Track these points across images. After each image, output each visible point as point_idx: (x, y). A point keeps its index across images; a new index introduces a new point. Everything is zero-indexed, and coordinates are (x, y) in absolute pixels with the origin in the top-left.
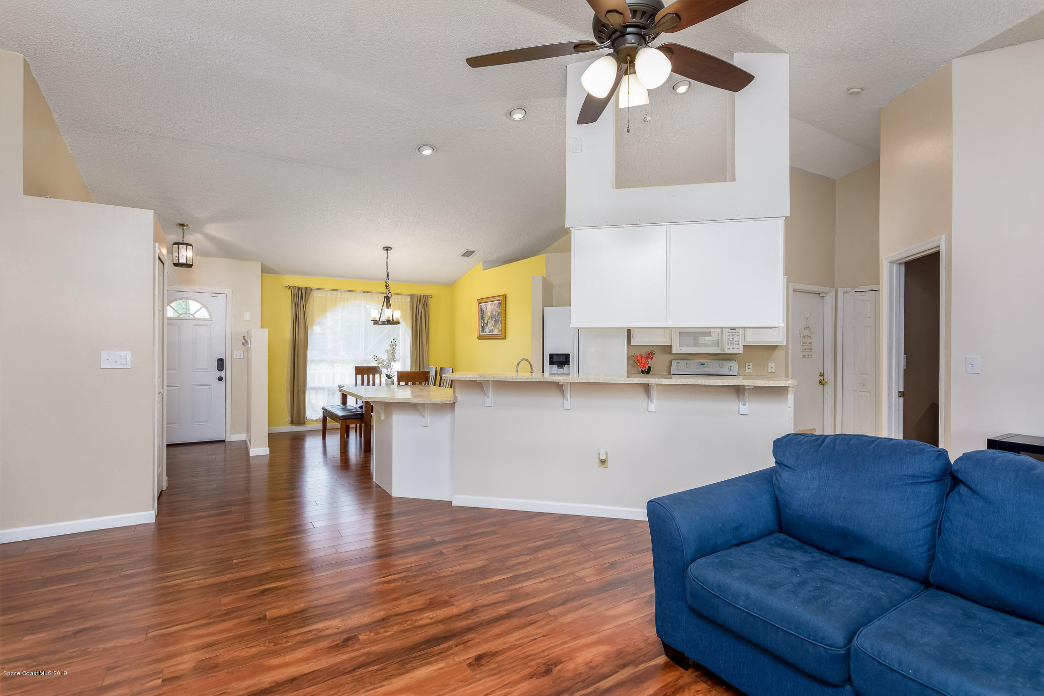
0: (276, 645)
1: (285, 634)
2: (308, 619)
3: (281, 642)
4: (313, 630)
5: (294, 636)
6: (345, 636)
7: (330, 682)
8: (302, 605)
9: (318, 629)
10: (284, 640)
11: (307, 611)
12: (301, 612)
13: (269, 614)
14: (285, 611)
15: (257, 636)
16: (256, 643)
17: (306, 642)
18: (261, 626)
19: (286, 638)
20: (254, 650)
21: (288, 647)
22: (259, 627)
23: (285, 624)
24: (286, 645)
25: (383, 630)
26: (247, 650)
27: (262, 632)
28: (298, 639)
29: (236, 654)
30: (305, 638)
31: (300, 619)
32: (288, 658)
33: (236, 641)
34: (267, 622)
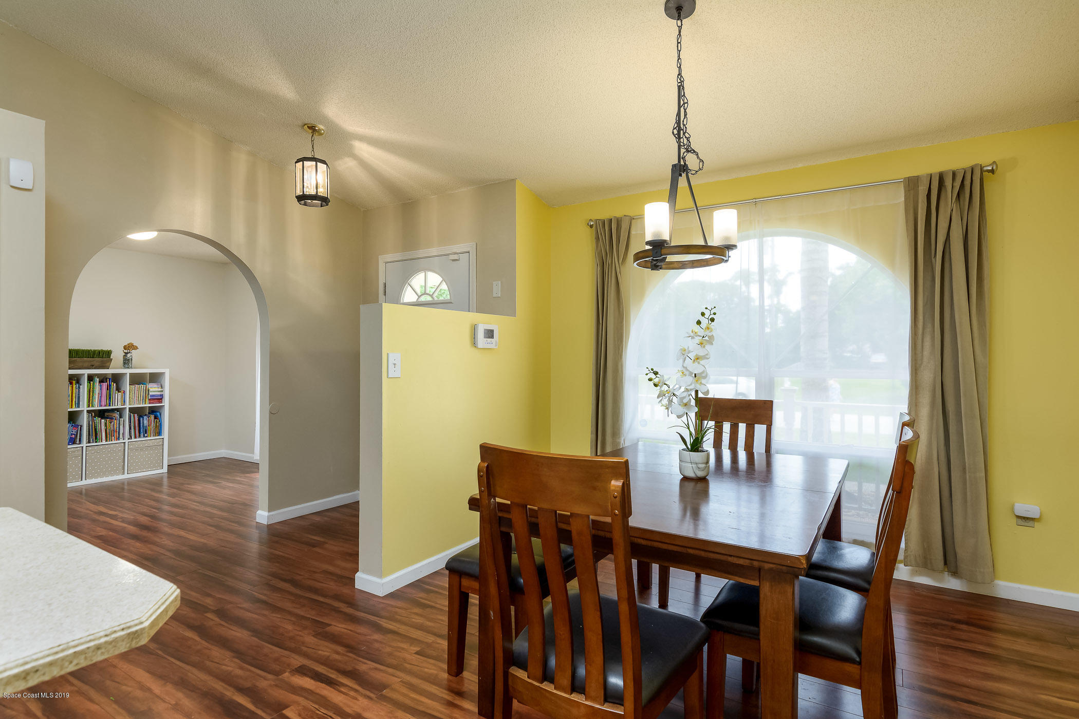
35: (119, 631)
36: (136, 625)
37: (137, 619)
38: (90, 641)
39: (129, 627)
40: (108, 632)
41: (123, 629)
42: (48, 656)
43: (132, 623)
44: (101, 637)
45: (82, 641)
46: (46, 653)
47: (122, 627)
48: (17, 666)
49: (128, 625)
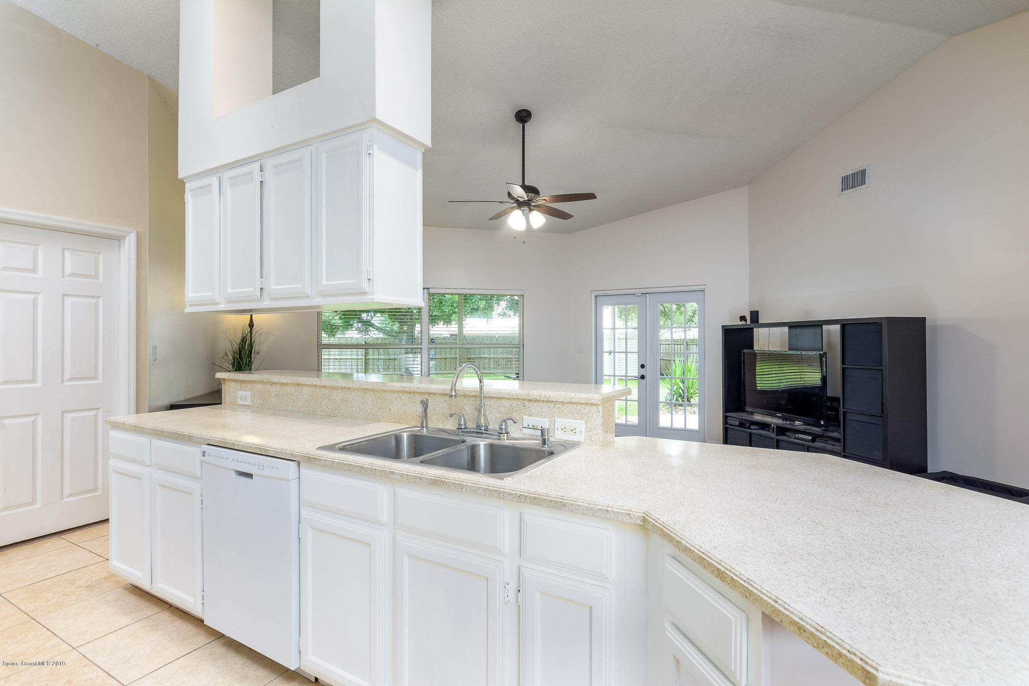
35: (858, 657)
36: (872, 667)
37: (877, 663)
38: (838, 643)
39: (866, 663)
40: (851, 650)
41: (861, 659)
42: (813, 627)
43: (870, 662)
44: (844, 648)
45: (834, 638)
46: (814, 624)
47: (864, 658)
48: (797, 616)
49: (867, 660)
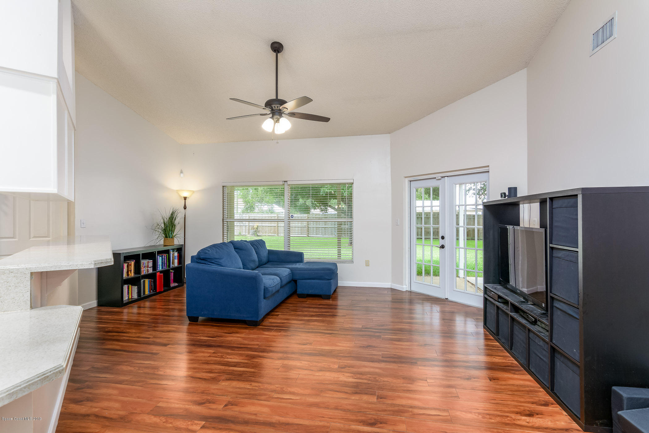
0: (375, 378)
1: (370, 382)
2: (355, 386)
3: (372, 379)
4: (355, 379)
5: (366, 379)
6: (343, 370)
7: (359, 356)
8: (353, 398)
9: (353, 378)
10: (371, 379)
11: (353, 392)
12: (356, 393)
13: (374, 399)
14: (365, 398)
15: (384, 386)
16: (385, 383)
17: (361, 374)
18: (381, 392)
19: (369, 380)
20: (386, 379)
21: (370, 374)
22: (382, 392)
23: (368, 388)
24: (371, 376)
25: (325, 366)
26: (389, 381)
27: (381, 388)
28: (364, 377)
29: (395, 381)
30: (361, 376)
31: (359, 388)
32: (372, 370)
33: (395, 388)
34: (377, 394)
